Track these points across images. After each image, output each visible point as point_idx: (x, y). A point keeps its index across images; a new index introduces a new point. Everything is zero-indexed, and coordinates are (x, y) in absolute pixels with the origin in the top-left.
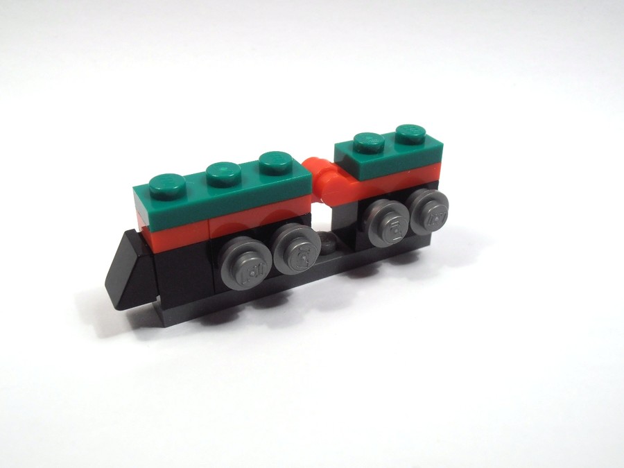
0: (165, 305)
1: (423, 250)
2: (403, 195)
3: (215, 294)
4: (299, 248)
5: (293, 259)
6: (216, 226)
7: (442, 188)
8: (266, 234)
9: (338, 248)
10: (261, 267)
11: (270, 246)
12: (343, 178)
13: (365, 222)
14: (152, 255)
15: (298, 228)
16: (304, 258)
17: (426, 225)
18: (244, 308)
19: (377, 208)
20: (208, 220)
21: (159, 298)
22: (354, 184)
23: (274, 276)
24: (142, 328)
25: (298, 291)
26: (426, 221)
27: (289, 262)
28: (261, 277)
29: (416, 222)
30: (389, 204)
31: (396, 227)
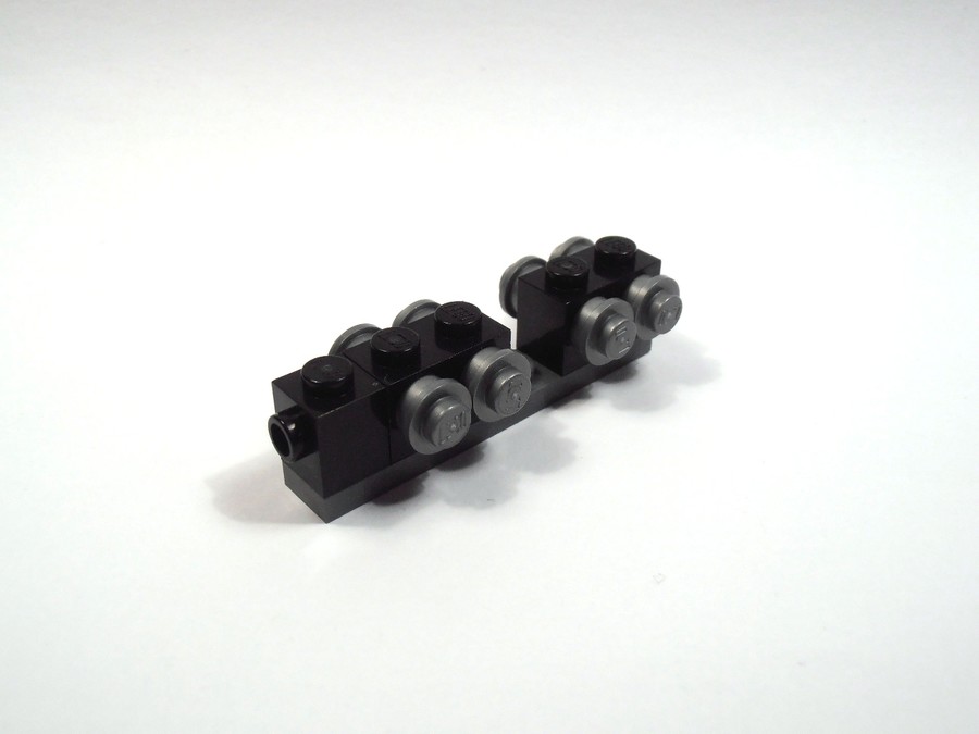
5: (501, 401)
10: (464, 418)
15: (501, 357)
17: (657, 326)
19: (594, 311)
26: (657, 321)
27: (496, 405)
28: (464, 431)
29: (641, 323)
30: (611, 304)
31: (622, 337)
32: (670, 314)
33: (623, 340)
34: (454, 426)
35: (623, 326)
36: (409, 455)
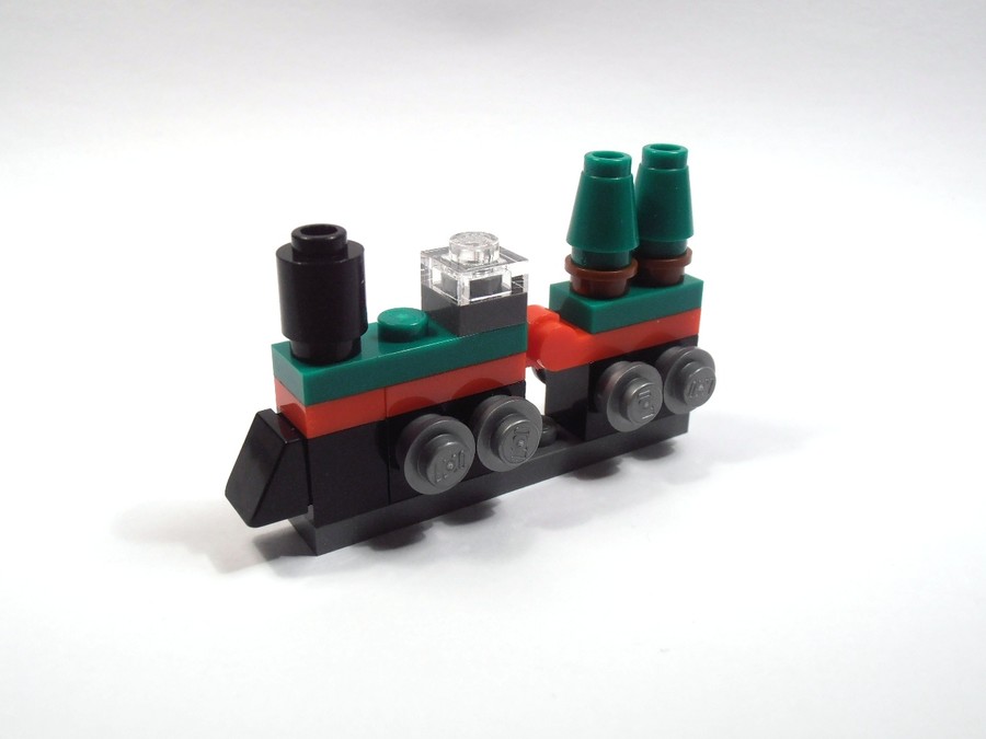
0: (319, 521)
1: (678, 439)
3: (391, 503)
4: (514, 428)
5: (506, 446)
6: (398, 396)
7: (702, 344)
9: (559, 437)
10: (462, 458)
11: (473, 426)
12: (569, 330)
13: (599, 396)
14: (304, 441)
15: (509, 402)
16: (521, 443)
17: (686, 397)
18: (431, 526)
19: (618, 372)
20: (385, 388)
21: (311, 508)
22: (582, 338)
25: (507, 500)
26: (687, 391)
27: (500, 449)
28: (463, 472)
29: (671, 394)
30: (635, 367)
31: (646, 400)
32: (701, 387)
33: (647, 405)
34: (451, 465)
35: (646, 388)
36: (410, 497)
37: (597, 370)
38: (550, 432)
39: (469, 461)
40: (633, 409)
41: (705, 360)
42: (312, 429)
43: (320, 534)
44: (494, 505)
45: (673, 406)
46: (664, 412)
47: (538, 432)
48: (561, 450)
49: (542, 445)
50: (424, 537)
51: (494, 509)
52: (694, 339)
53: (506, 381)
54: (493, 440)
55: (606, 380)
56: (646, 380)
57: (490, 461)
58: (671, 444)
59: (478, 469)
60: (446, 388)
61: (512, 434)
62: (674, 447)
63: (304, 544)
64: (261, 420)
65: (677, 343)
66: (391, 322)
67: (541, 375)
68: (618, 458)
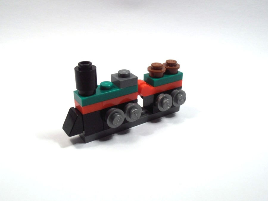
0: (86, 135)
1: (177, 113)
2: (169, 92)
3: (104, 130)
4: (134, 111)
5: (133, 116)
6: (105, 104)
7: (183, 89)
8: (122, 106)
9: (146, 113)
10: (121, 119)
11: (124, 111)
12: (148, 86)
13: (156, 102)
14: (82, 115)
15: (133, 104)
16: (136, 115)
17: (178, 103)
18: (114, 135)
19: (161, 97)
20: (102, 102)
21: (84, 132)
23: (125, 123)
24: (77, 144)
25: (134, 129)
26: (178, 101)
27: (131, 117)
28: (122, 123)
29: (175, 102)
30: (165, 95)
31: (168, 104)
35: (168, 101)
36: (109, 129)
37: (156, 96)
38: (144, 111)
39: (123, 119)
40: (165, 106)
41: (183, 93)
42: (84, 112)
43: (86, 138)
44: (130, 130)
45: (175, 105)
46: (173, 106)
47: (141, 112)
48: (147, 116)
49: (142, 115)
50: (112, 138)
51: (130, 131)
52: (180, 88)
53: (133, 99)
54: (129, 114)
55: (158, 98)
56: (168, 99)
57: (128, 119)
58: (175, 114)
59: (125, 121)
60: (117, 101)
61: (134, 113)
62: (176, 115)
63: (82, 141)
64: (71, 110)
65: (176, 89)
66: (103, 85)
67: (142, 97)
68: (161, 118)
